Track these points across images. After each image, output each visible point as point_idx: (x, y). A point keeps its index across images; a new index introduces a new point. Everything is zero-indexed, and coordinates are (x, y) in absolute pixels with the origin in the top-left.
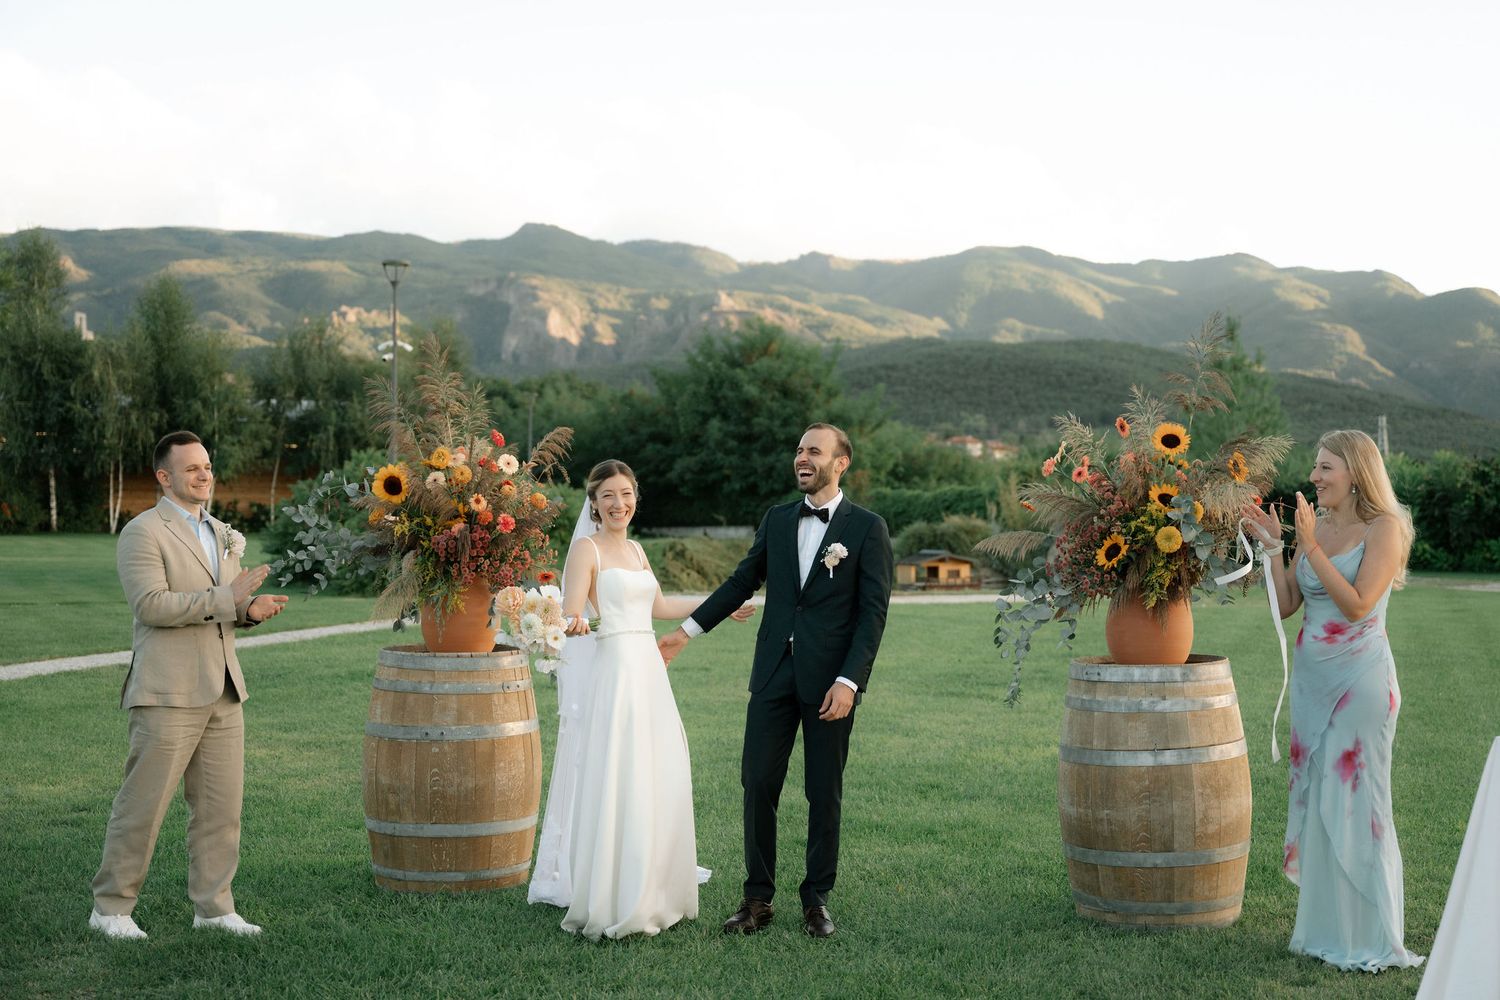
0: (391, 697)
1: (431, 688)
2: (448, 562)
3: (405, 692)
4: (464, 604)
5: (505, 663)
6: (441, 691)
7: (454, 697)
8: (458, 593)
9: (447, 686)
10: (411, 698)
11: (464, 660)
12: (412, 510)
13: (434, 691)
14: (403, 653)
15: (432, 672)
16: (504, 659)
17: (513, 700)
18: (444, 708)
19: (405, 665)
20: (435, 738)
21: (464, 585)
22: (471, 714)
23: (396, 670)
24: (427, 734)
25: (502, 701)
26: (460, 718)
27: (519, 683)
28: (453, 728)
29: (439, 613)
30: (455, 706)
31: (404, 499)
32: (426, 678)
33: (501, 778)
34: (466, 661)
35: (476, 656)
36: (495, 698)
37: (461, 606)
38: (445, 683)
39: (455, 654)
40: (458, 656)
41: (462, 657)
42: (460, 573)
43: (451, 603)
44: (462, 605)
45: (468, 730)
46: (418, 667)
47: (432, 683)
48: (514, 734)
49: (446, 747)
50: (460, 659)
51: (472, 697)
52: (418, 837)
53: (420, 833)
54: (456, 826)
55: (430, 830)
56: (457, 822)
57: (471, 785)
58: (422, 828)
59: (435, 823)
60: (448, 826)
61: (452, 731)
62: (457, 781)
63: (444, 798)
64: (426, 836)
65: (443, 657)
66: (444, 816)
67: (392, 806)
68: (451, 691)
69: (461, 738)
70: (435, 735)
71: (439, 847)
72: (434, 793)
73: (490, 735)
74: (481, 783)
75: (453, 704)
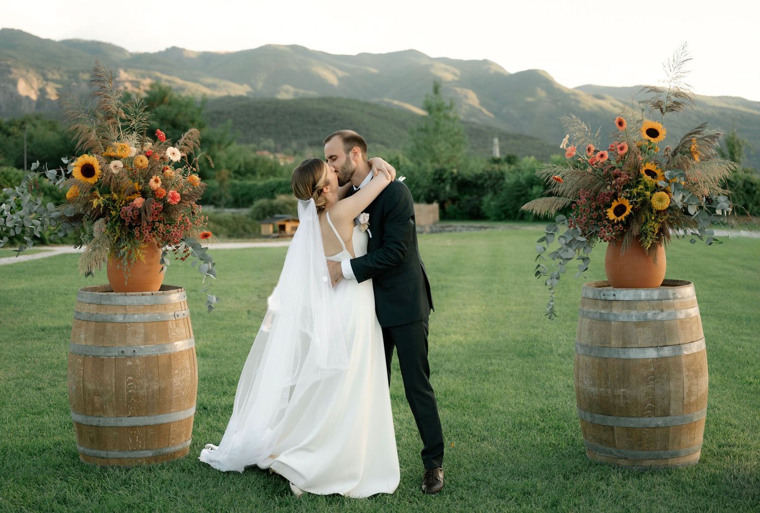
0: (92, 326)
1: (124, 318)
2: (132, 226)
3: (103, 322)
4: (144, 256)
5: (175, 298)
6: (131, 320)
7: (141, 324)
8: (139, 248)
9: (136, 316)
10: (109, 326)
13: (126, 320)
14: (101, 293)
15: (124, 306)
17: (181, 325)
18: (135, 333)
19: (103, 302)
20: (129, 355)
21: (145, 243)
22: (154, 336)
23: (95, 306)
24: (123, 352)
25: (174, 326)
26: (147, 340)
27: (179, 313)
28: (142, 347)
29: (126, 264)
30: (142, 331)
31: (97, 180)
32: (120, 311)
34: (148, 298)
35: (155, 294)
36: (171, 323)
38: (134, 314)
39: (141, 293)
40: (143, 295)
42: (142, 235)
43: (134, 256)
44: (142, 257)
45: (152, 348)
46: (111, 303)
47: (125, 314)
48: (182, 349)
49: (138, 361)
50: (144, 297)
51: (154, 324)
52: (118, 427)
53: (119, 424)
54: (146, 417)
55: (127, 421)
56: (147, 414)
57: (156, 388)
58: (121, 420)
59: (131, 416)
60: (140, 418)
61: (141, 349)
62: (146, 385)
63: (137, 398)
64: (124, 426)
65: (132, 295)
66: (137, 410)
67: (97, 405)
68: (139, 320)
69: (149, 353)
70: (129, 352)
71: (133, 433)
72: (130, 394)
73: (168, 351)
74: (163, 386)
75: (141, 329)
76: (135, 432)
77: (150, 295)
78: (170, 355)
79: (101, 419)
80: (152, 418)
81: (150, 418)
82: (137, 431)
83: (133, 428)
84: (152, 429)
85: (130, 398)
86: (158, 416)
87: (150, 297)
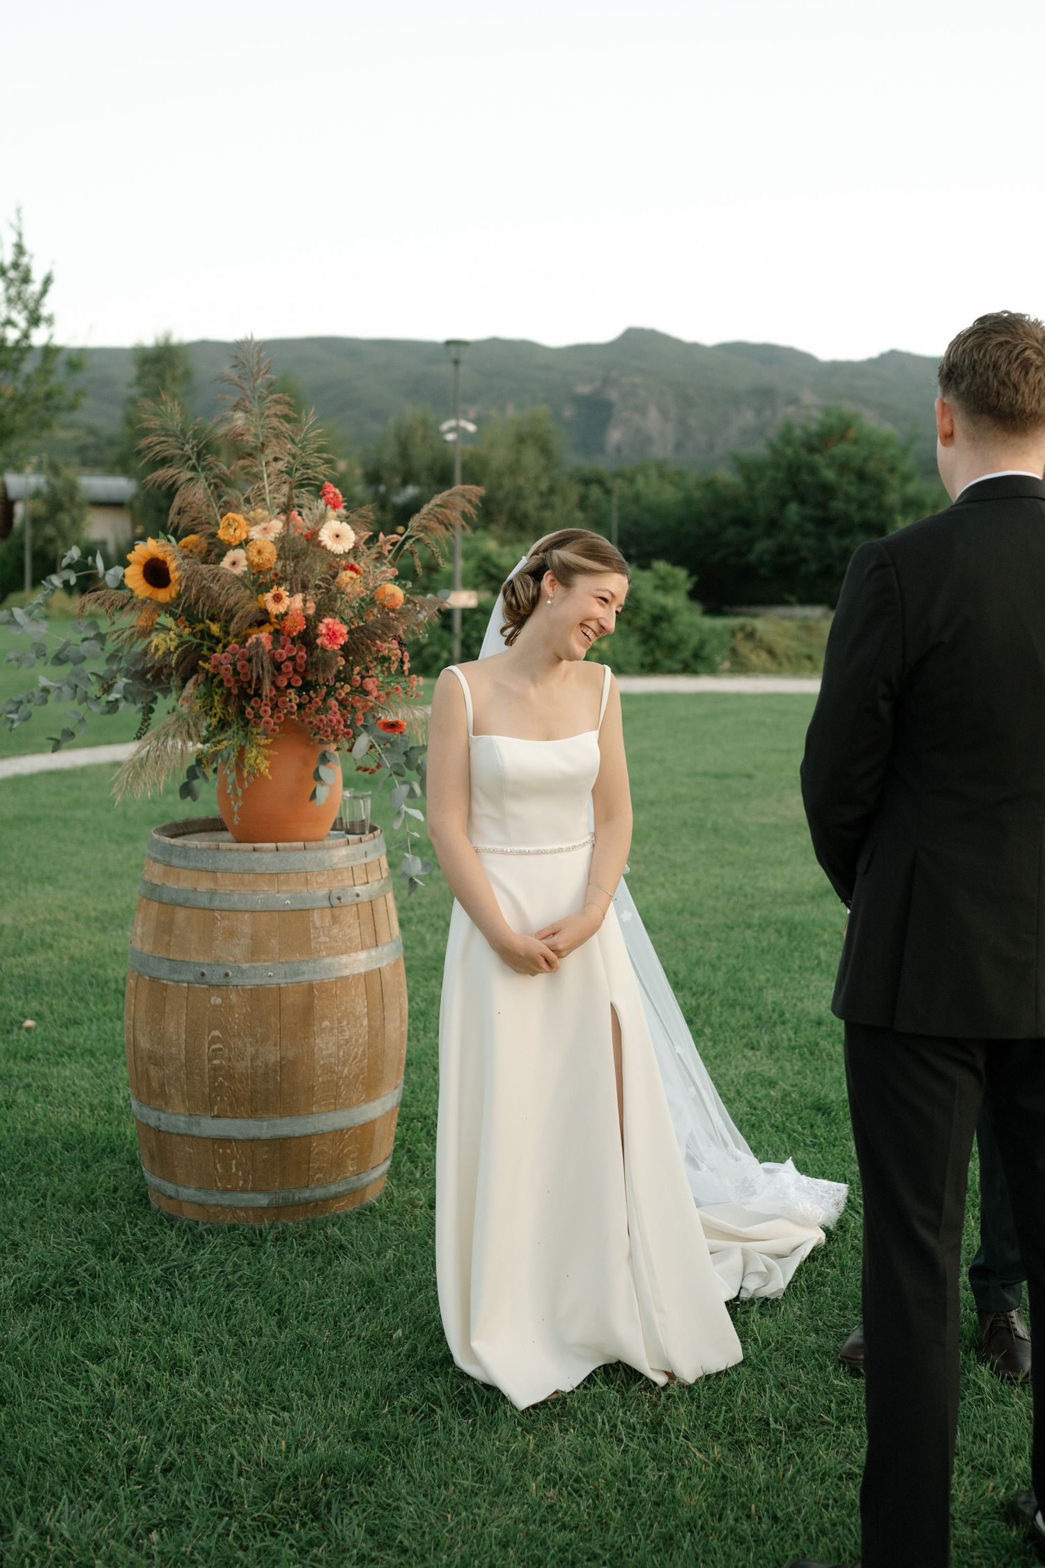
0: (155, 908)
1: (211, 899)
2: (244, 696)
3: (175, 904)
4: (267, 763)
5: (336, 860)
6: (226, 905)
7: (247, 916)
8: (258, 745)
9: (236, 897)
10: (181, 915)
11: (267, 855)
12: (186, 611)
13: (216, 904)
15: (213, 873)
16: (334, 852)
17: (349, 917)
18: (231, 933)
19: (175, 861)
20: (214, 982)
21: (265, 734)
22: (274, 943)
23: (162, 867)
24: (203, 974)
25: (327, 921)
26: (257, 950)
27: (358, 889)
28: (245, 965)
30: (247, 930)
31: (174, 595)
32: (205, 885)
33: (325, 1045)
34: (267, 858)
35: (285, 849)
36: (316, 916)
37: (262, 769)
38: (232, 892)
39: (250, 846)
40: (255, 850)
41: (261, 850)
42: (258, 716)
43: (248, 760)
44: (264, 766)
45: (267, 969)
46: (192, 864)
47: (215, 891)
48: (346, 972)
49: (233, 997)
50: (256, 855)
51: (276, 915)
52: (193, 1137)
53: (196, 1131)
54: (251, 1122)
55: (211, 1127)
56: (254, 1113)
57: (273, 1057)
58: (198, 1124)
59: (218, 1117)
60: (239, 1122)
61: (242, 972)
62: (250, 1050)
63: (230, 1077)
64: (204, 1135)
65: (230, 850)
66: (231, 1105)
67: (155, 1085)
68: (241, 907)
69: (257, 981)
70: (215, 977)
71: (224, 1152)
72: (215, 1069)
73: (306, 978)
74: (291, 1054)
75: (245, 925)
76: (229, 1151)
77: (270, 851)
78: (311, 986)
79: (163, 1116)
80: (265, 1123)
81: (258, 1123)
82: (232, 1150)
83: (225, 1141)
84: (267, 1149)
85: (215, 1078)
86: (278, 1121)
87: (270, 855)
